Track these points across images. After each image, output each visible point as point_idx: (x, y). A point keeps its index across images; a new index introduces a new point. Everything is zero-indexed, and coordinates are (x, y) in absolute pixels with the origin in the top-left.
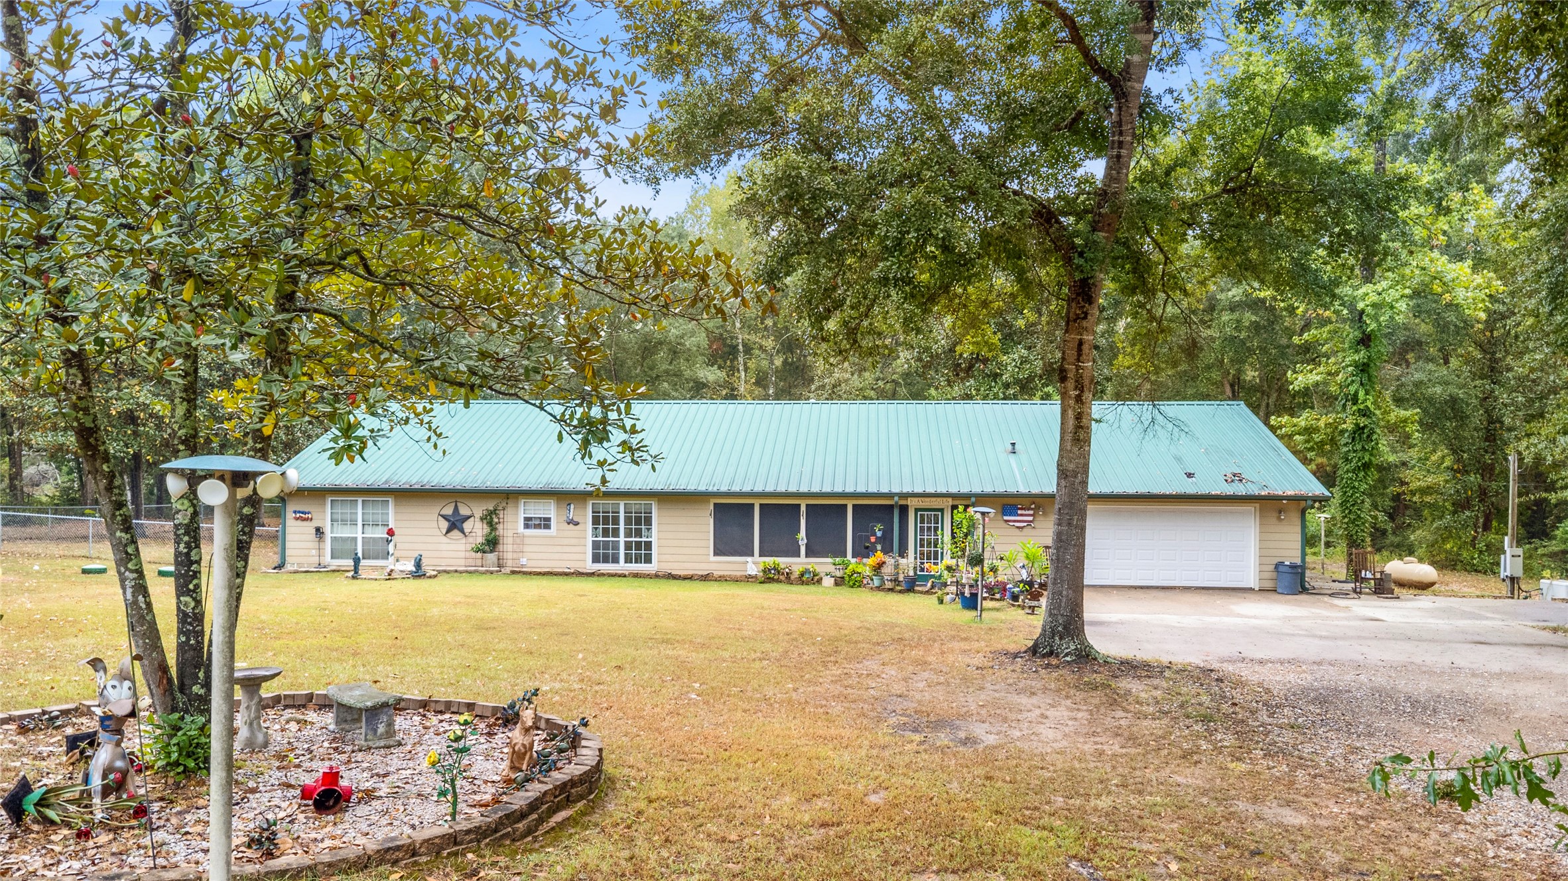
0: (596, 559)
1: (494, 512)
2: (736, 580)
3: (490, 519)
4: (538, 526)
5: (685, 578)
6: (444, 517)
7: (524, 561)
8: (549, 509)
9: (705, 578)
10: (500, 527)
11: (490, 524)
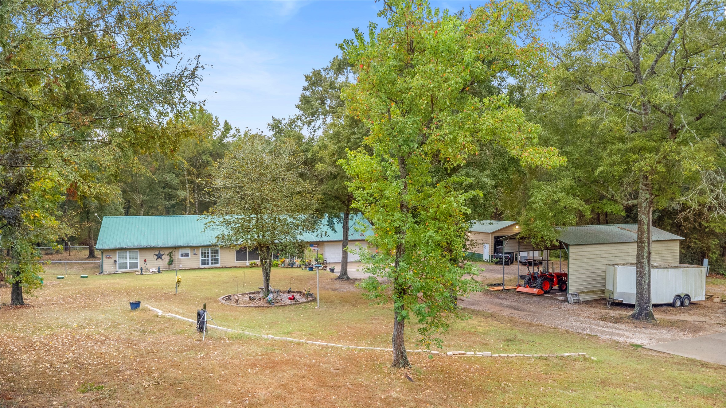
0: (202, 264)
1: (172, 253)
2: (244, 267)
3: (170, 255)
4: (185, 256)
5: (230, 268)
6: (156, 255)
7: (181, 266)
8: (188, 251)
9: (235, 267)
10: (173, 257)
11: (170, 256)
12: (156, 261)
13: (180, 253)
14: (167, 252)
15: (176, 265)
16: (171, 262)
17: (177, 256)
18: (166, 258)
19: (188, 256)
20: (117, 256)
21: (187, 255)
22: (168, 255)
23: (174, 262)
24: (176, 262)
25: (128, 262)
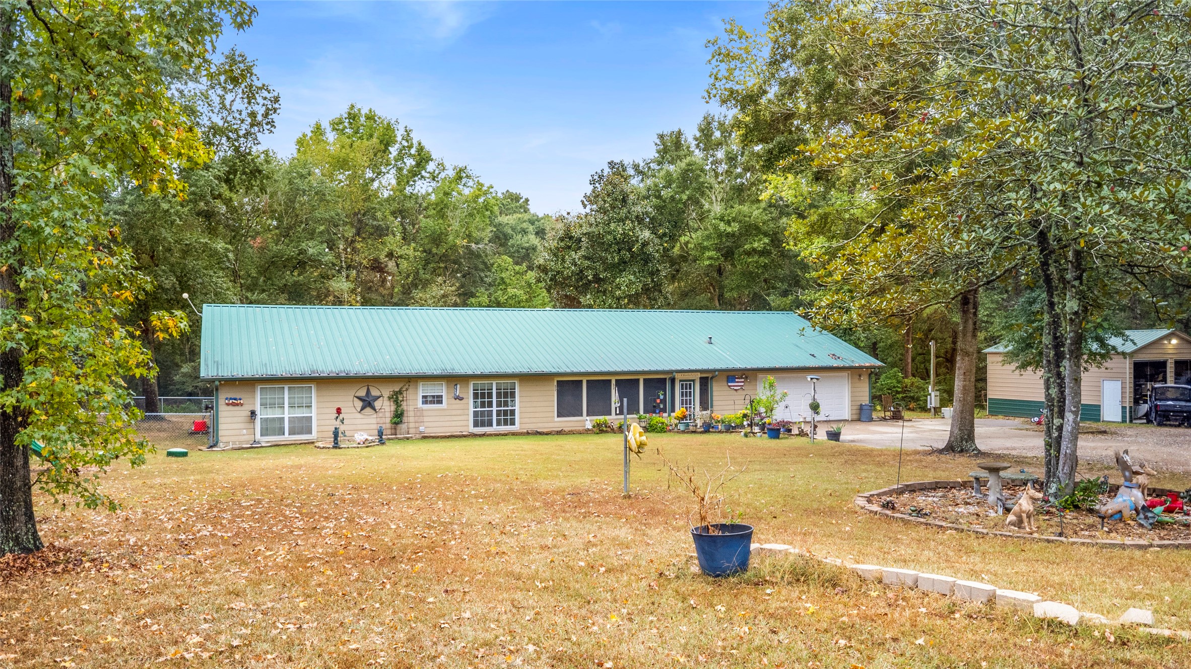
0: (476, 424)
1: (400, 392)
3: (396, 398)
4: (432, 402)
6: (359, 398)
7: (422, 429)
8: (442, 390)
10: (404, 404)
12: (359, 415)
13: (421, 394)
14: (387, 391)
15: (412, 425)
16: (398, 417)
17: (414, 400)
18: (385, 407)
19: (440, 402)
20: (256, 400)
21: (438, 400)
22: (390, 398)
23: (405, 419)
24: (410, 418)
25: (286, 416)
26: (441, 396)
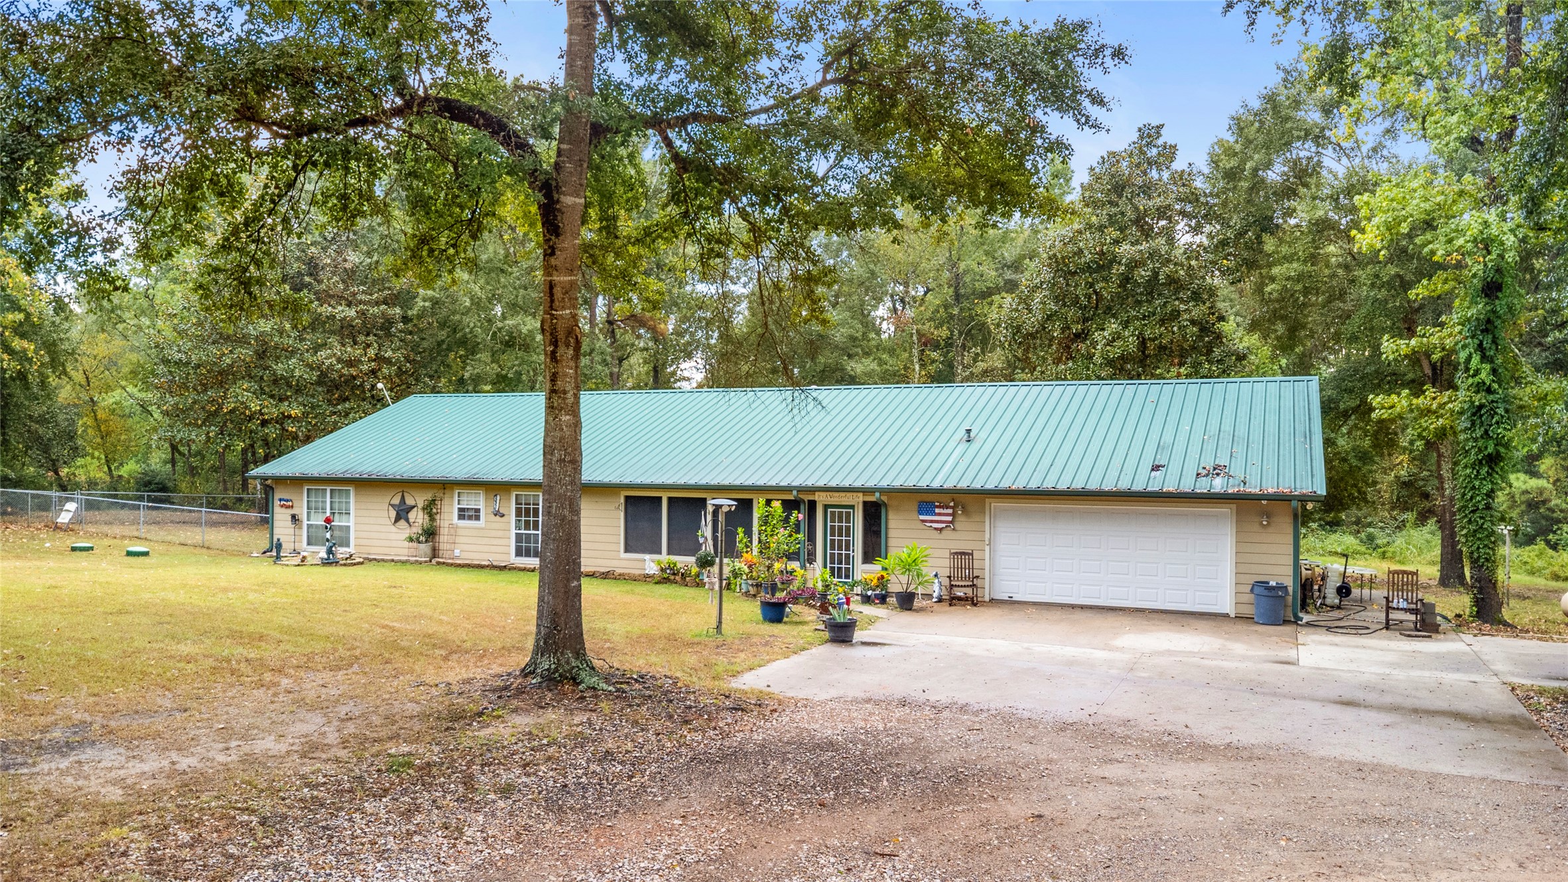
0: (519, 553)
1: (433, 502)
3: (430, 509)
4: (470, 518)
6: (393, 506)
7: (457, 552)
8: (477, 501)
9: (605, 576)
10: (438, 517)
11: (431, 514)
12: (393, 528)
13: (456, 506)
14: (420, 500)
15: (446, 546)
17: (450, 514)
18: (419, 520)
19: (478, 518)
21: (476, 514)
22: (424, 509)
23: (439, 537)
24: (444, 537)
26: (478, 511)
